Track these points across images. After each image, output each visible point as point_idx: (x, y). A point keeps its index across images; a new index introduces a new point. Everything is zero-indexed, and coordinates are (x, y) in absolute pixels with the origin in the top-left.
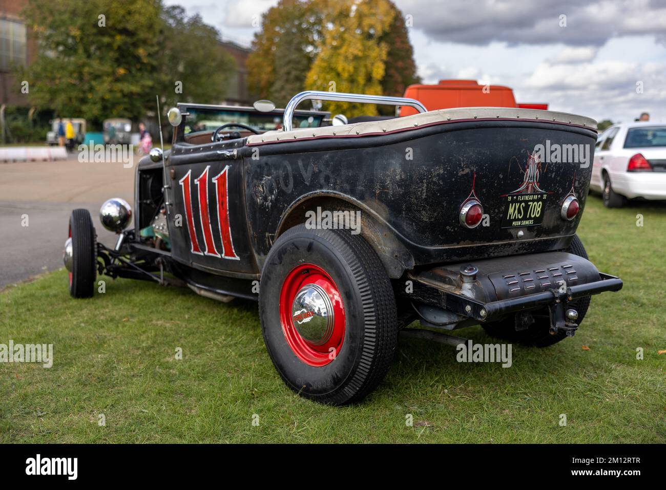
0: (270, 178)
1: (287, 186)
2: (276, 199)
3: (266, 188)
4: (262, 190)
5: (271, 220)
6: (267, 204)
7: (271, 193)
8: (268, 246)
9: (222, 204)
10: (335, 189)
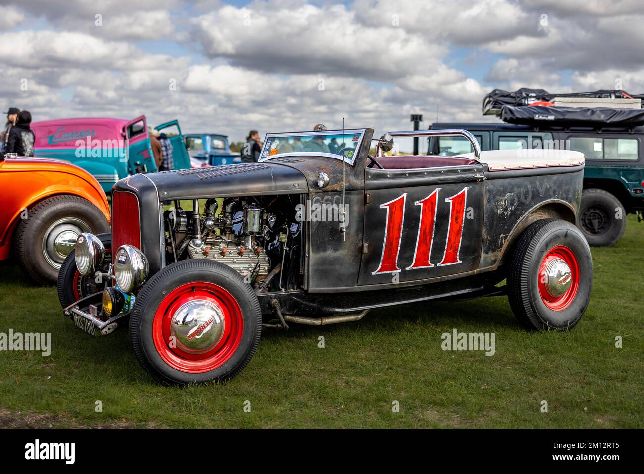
0: (512, 194)
1: (526, 199)
2: (515, 209)
3: (508, 201)
4: (504, 204)
5: (507, 224)
6: (506, 213)
7: (512, 204)
8: (499, 245)
9: (457, 219)
10: (558, 198)
